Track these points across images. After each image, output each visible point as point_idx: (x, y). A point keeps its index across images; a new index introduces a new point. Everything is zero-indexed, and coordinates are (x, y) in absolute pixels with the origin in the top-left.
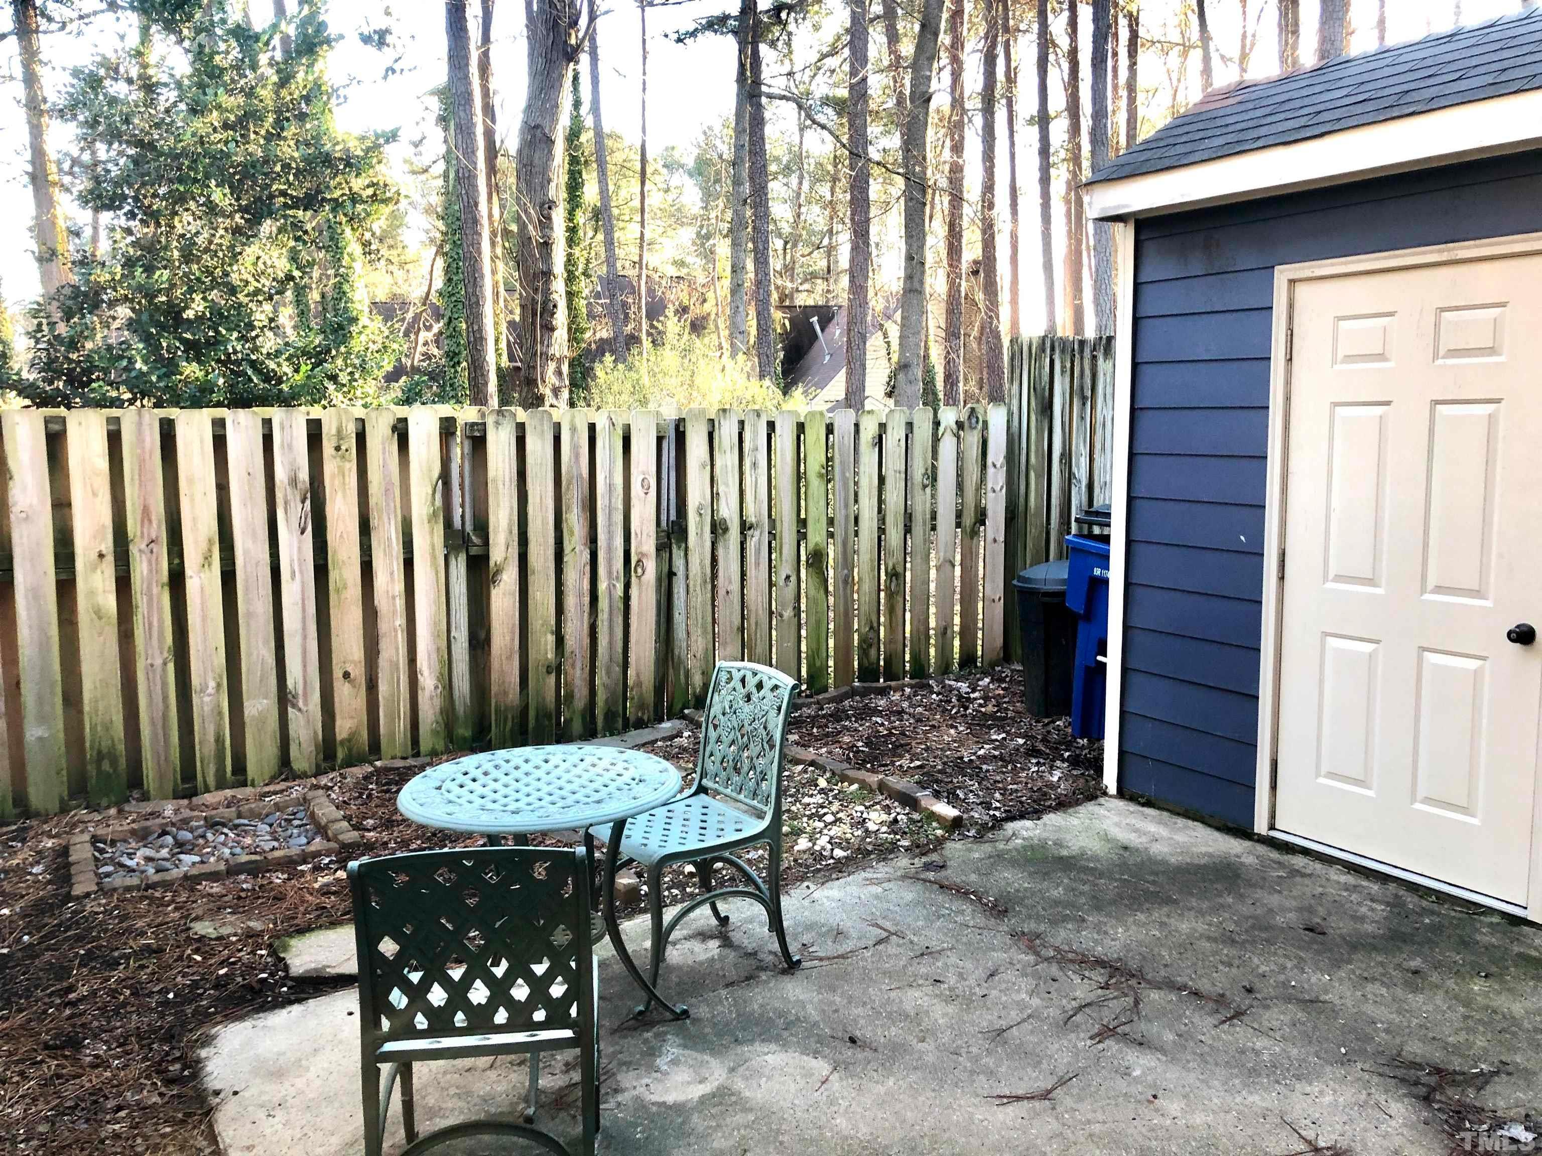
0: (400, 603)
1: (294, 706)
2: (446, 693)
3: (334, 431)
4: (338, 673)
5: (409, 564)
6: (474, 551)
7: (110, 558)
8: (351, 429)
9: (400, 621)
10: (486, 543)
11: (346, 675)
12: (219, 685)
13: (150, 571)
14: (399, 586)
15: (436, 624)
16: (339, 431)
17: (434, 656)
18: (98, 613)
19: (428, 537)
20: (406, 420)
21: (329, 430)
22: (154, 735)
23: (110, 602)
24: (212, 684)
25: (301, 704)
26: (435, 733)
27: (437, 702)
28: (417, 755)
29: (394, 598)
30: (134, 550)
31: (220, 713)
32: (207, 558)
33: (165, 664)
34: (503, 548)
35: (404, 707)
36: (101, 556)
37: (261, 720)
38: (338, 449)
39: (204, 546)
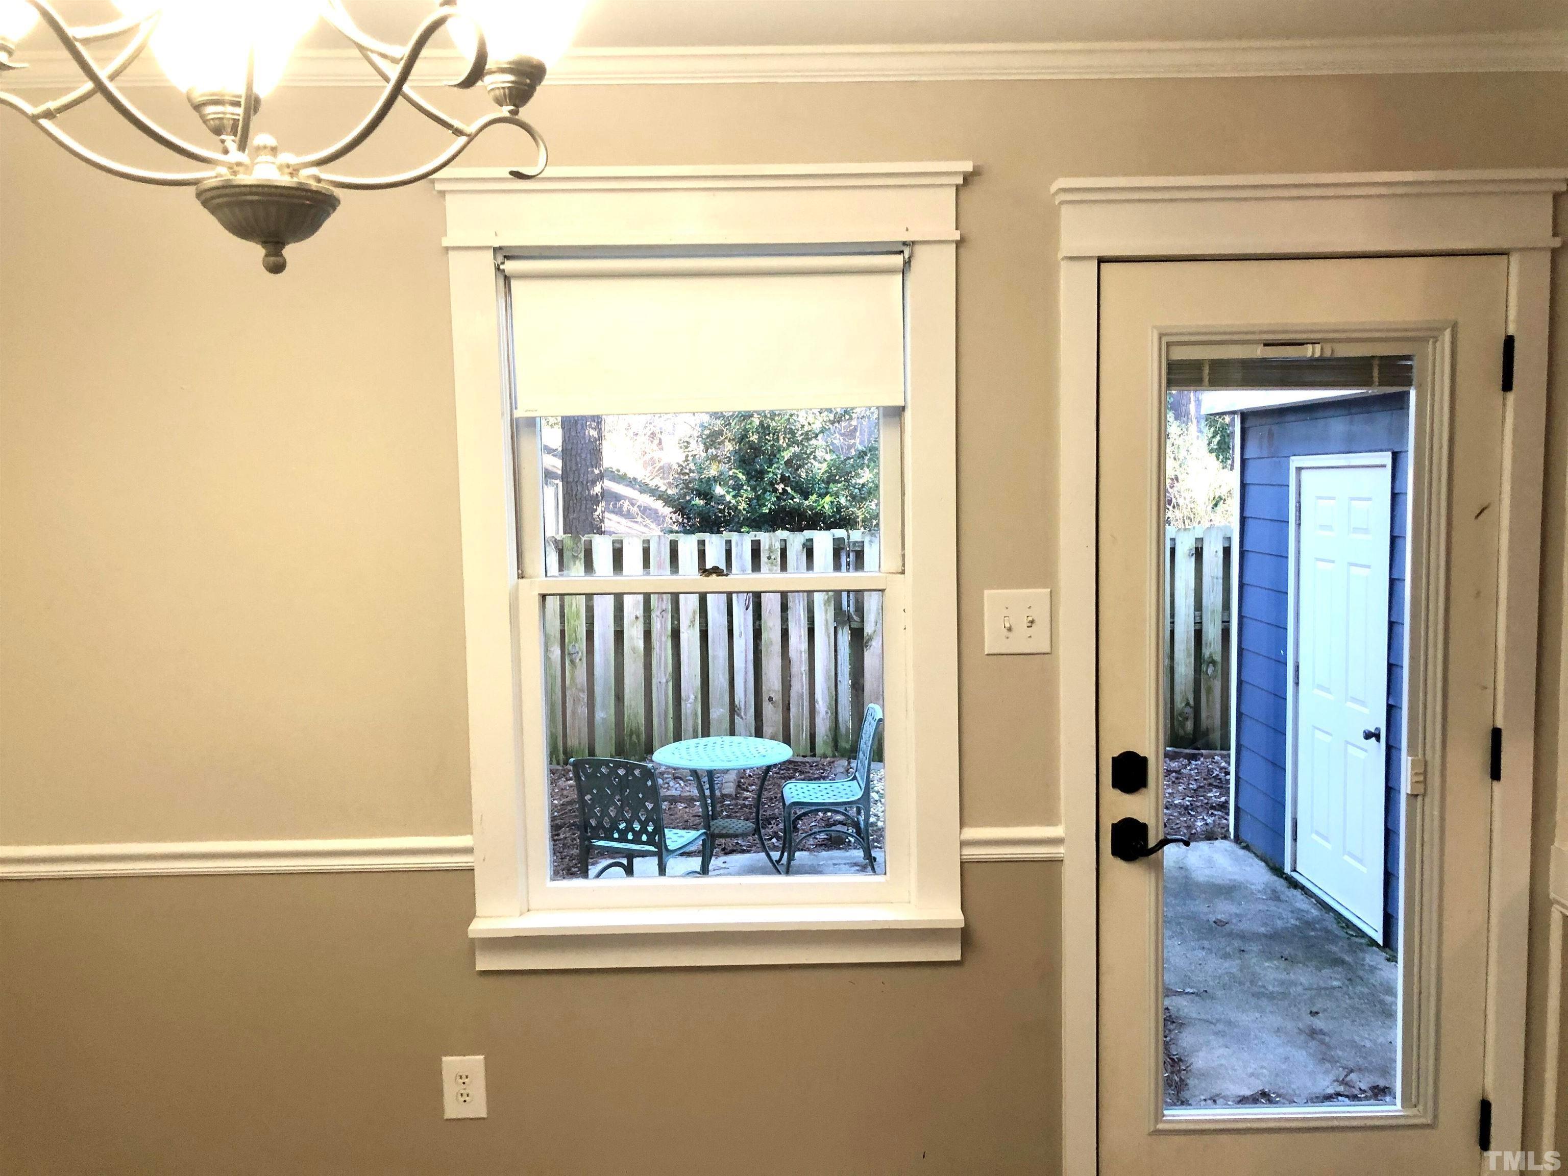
0: (805, 656)
1: (738, 715)
2: (833, 717)
3: (767, 547)
4: (765, 698)
5: (811, 631)
6: (854, 625)
7: (641, 619)
8: (778, 546)
9: (804, 667)
10: (862, 621)
11: (770, 699)
12: (696, 698)
13: (661, 627)
14: (804, 646)
15: (828, 671)
16: (770, 548)
17: (826, 692)
18: (634, 650)
19: (823, 614)
20: (812, 540)
21: (764, 546)
22: (660, 724)
23: (640, 644)
24: (692, 697)
25: (742, 714)
26: (825, 743)
27: (828, 723)
28: (814, 755)
29: (801, 652)
30: (653, 615)
31: (696, 714)
32: (693, 622)
33: (667, 682)
34: (873, 624)
35: (806, 723)
36: (637, 618)
37: (720, 721)
38: (769, 558)
39: (690, 614)
